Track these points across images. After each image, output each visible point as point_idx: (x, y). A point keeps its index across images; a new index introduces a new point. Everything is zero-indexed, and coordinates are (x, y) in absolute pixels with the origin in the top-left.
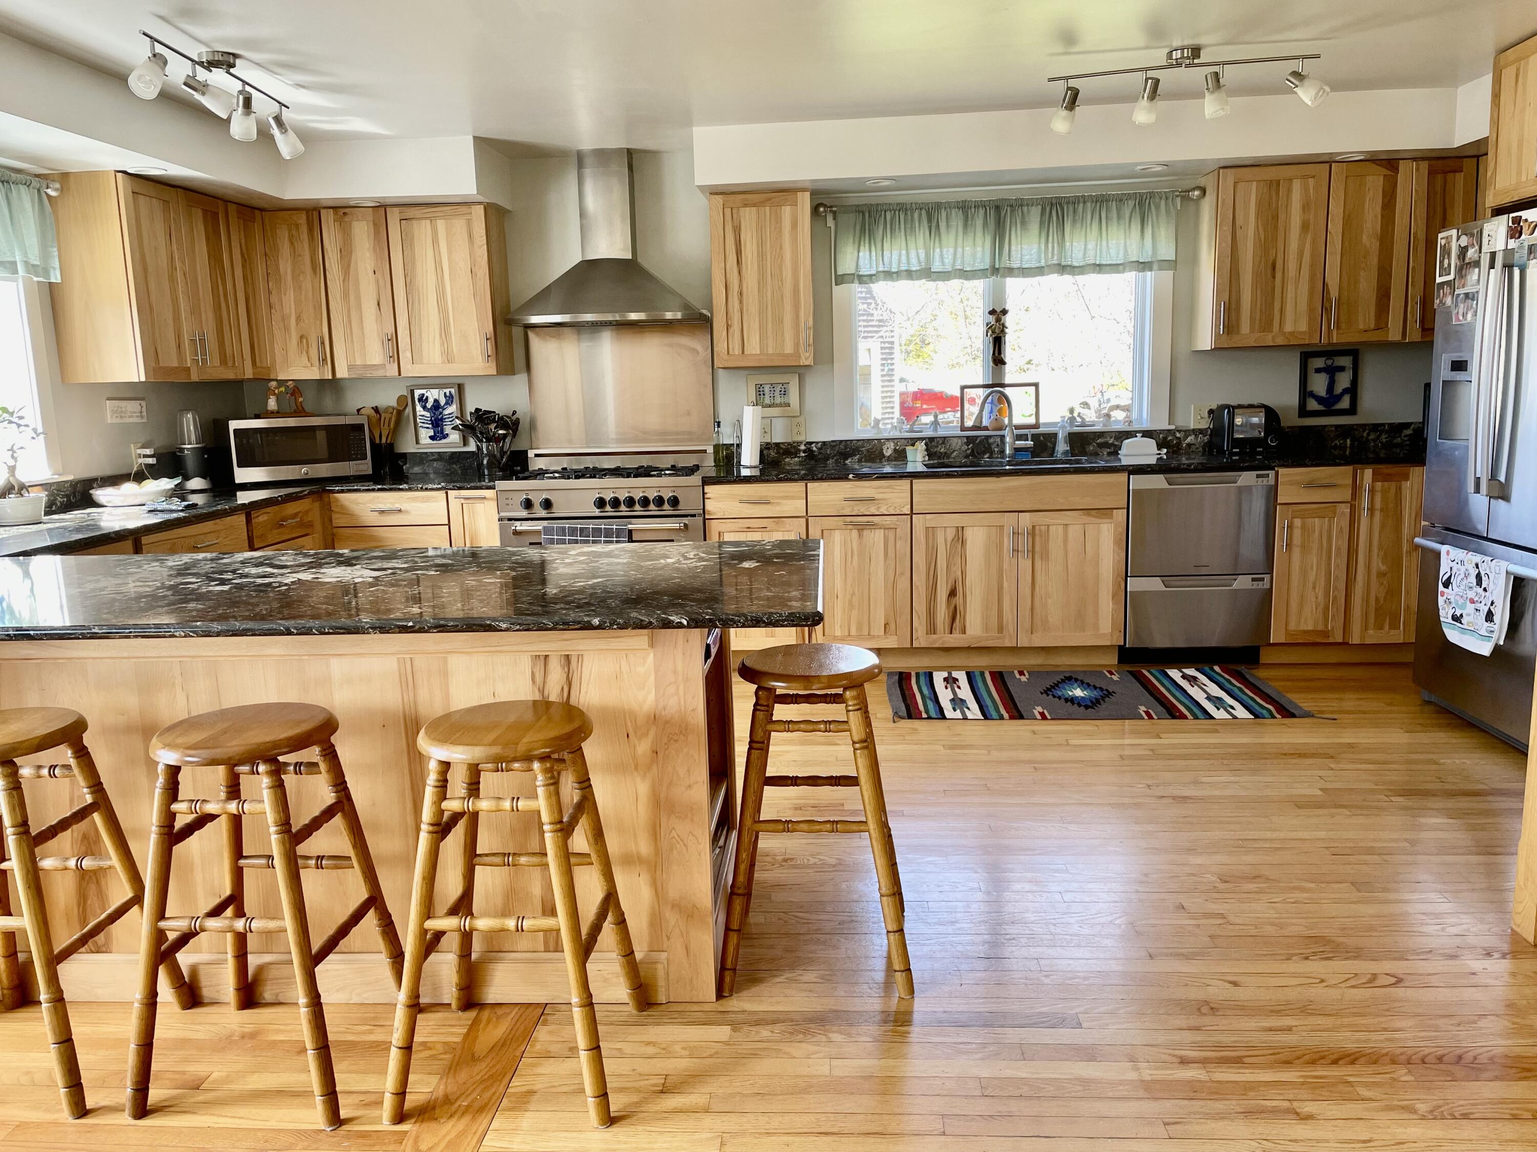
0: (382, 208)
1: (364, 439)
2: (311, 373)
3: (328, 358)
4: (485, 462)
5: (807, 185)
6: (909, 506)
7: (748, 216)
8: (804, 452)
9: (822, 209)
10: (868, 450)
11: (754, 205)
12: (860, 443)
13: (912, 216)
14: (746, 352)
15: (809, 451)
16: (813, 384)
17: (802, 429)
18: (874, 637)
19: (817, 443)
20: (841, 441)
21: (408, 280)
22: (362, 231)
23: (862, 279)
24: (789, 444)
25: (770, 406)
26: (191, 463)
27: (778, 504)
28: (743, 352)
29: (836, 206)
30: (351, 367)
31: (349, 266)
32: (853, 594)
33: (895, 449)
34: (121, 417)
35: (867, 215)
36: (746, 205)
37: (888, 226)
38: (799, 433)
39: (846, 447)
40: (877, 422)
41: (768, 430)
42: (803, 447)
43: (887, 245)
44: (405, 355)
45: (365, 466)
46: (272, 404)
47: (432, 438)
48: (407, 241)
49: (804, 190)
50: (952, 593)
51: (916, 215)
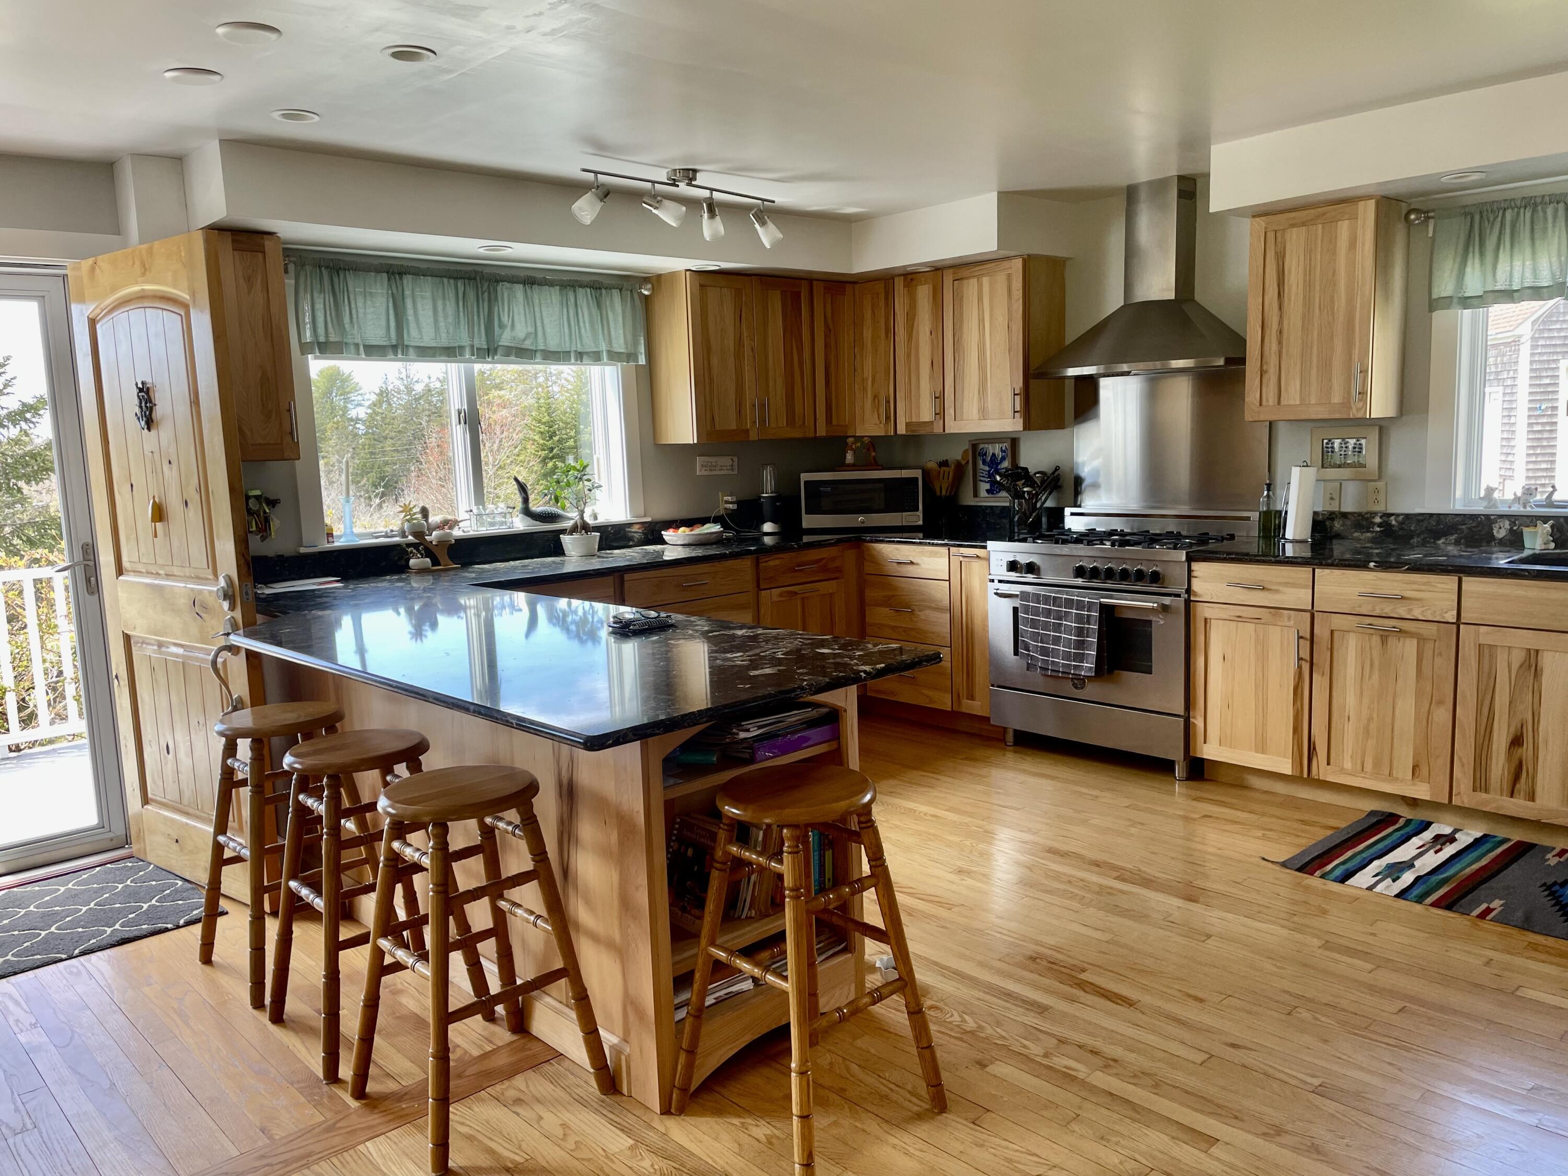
0: (938, 270)
1: (918, 492)
2: (879, 432)
3: (891, 417)
4: (1016, 519)
5: (1371, 191)
6: (1455, 612)
7: (1295, 240)
8: (1380, 525)
9: (1413, 217)
10: (1469, 529)
11: (1304, 224)
12: (1458, 519)
13: (1545, 213)
14: (1282, 403)
15: (1385, 525)
16: (1398, 441)
17: (1382, 497)
18: (1397, 779)
19: (1398, 515)
20: (1431, 515)
21: (956, 338)
22: (924, 293)
23: (1466, 302)
24: (1360, 514)
25: (1340, 466)
26: (767, 509)
27: (1277, 591)
28: (1279, 403)
29: (1433, 211)
30: (908, 425)
31: (912, 330)
32: (1370, 719)
33: (1511, 530)
34: (711, 470)
35: (1477, 217)
36: (1293, 226)
37: (1508, 230)
38: (1377, 501)
39: (1438, 523)
40: (1490, 490)
41: (1336, 496)
42: (1378, 520)
43: (1503, 257)
44: (950, 412)
45: (917, 518)
46: (849, 458)
47: (988, 491)
48: (958, 300)
49: (1368, 197)
50: (1517, 741)
51: (1550, 211)
